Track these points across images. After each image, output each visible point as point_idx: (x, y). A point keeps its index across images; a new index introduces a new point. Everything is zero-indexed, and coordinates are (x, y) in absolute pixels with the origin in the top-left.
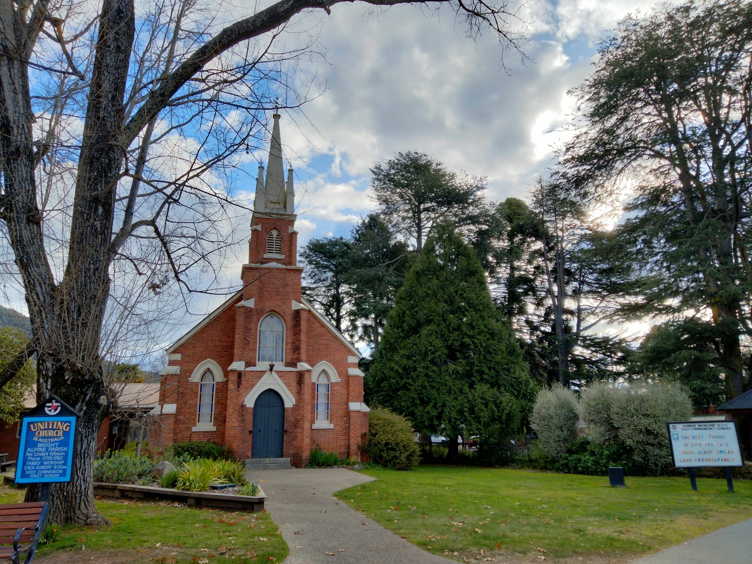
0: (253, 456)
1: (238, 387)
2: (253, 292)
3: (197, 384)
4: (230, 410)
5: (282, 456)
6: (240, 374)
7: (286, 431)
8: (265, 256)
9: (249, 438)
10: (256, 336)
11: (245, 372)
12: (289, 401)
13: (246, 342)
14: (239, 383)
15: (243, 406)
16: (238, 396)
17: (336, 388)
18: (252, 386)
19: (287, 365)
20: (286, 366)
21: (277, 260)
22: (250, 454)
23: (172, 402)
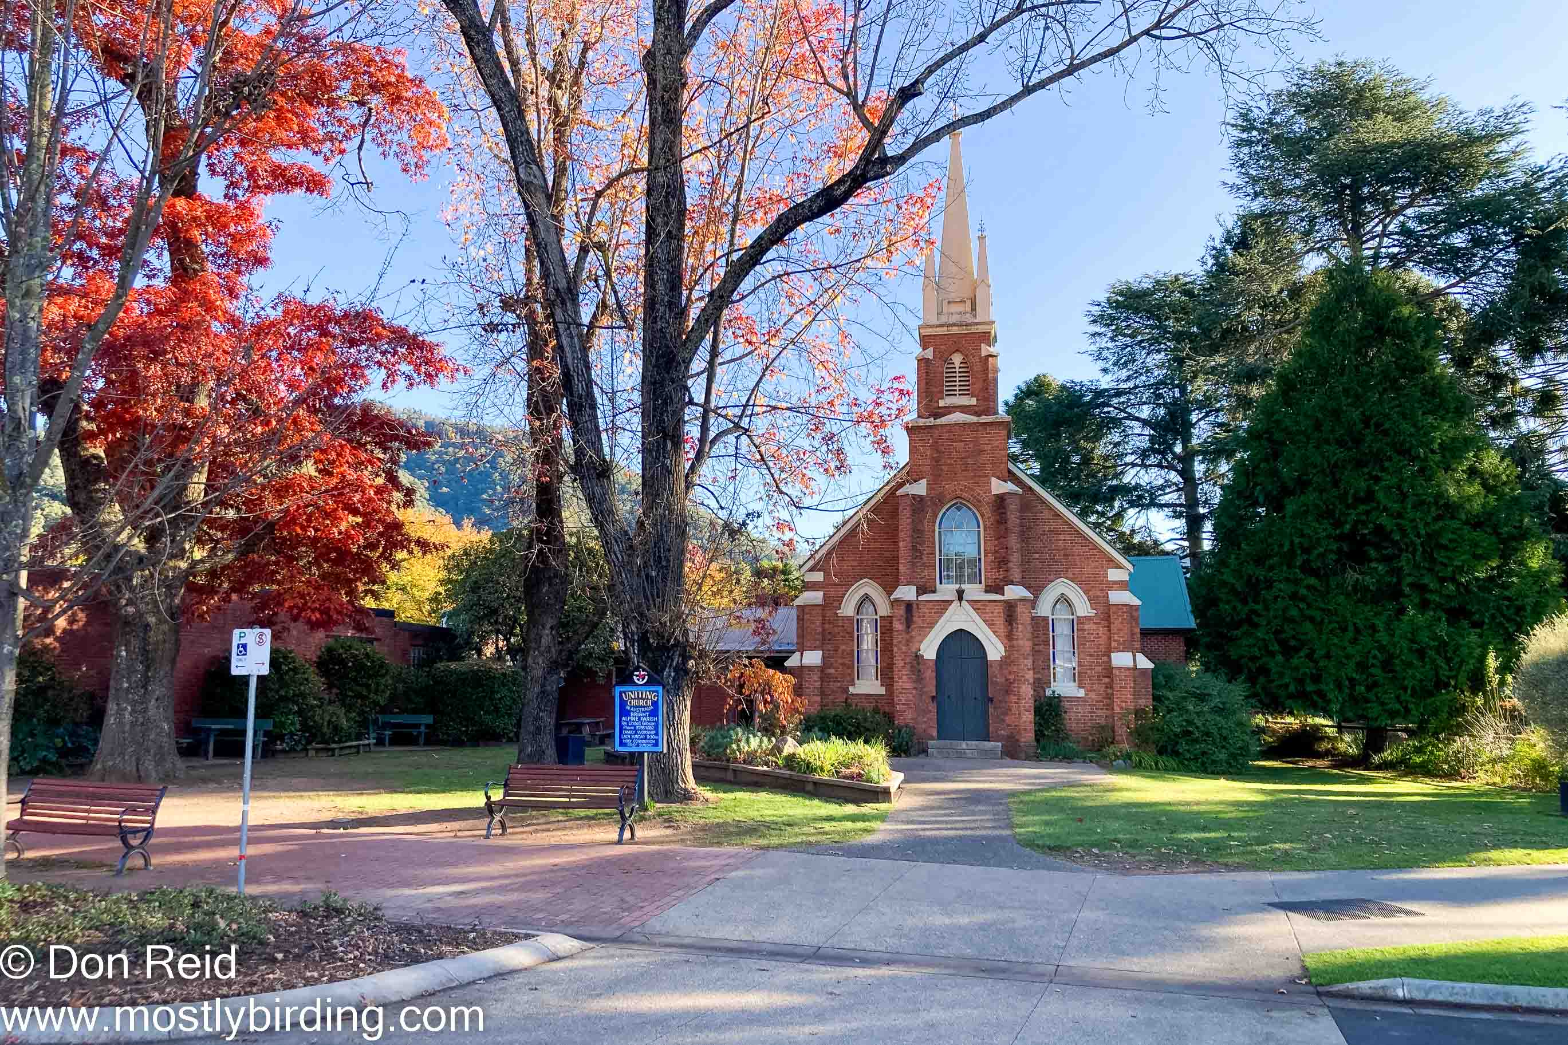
0: (940, 738)
1: (908, 627)
2: (925, 468)
3: (850, 619)
4: (899, 663)
5: (987, 739)
6: (909, 606)
7: (991, 700)
8: (942, 403)
9: (933, 707)
10: (934, 543)
11: (918, 602)
12: (995, 650)
13: (916, 553)
14: (909, 622)
15: (918, 657)
16: (908, 642)
17: (1086, 627)
18: (932, 625)
19: (988, 590)
20: (986, 591)
21: (963, 409)
22: (935, 734)
23: (815, 649)
